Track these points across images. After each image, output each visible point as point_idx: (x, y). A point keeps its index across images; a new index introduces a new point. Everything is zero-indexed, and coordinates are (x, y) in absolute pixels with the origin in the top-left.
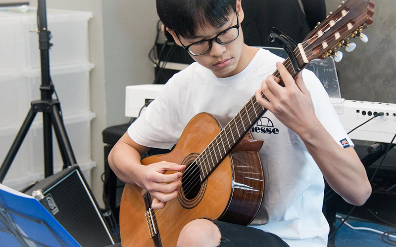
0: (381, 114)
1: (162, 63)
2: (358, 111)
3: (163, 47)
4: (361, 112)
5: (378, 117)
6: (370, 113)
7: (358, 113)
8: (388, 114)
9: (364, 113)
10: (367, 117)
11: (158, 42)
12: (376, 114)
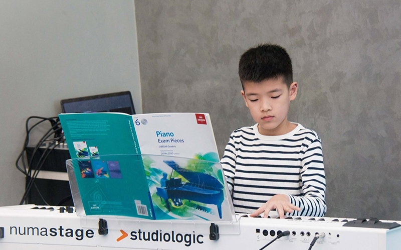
0: (287, 234)
1: (33, 172)
2: (258, 231)
3: (35, 151)
4: (261, 231)
5: (283, 237)
6: (272, 233)
7: (258, 233)
8: (294, 233)
9: (265, 233)
10: (269, 238)
11: (29, 145)
12: (280, 234)
